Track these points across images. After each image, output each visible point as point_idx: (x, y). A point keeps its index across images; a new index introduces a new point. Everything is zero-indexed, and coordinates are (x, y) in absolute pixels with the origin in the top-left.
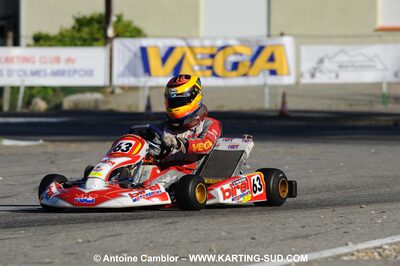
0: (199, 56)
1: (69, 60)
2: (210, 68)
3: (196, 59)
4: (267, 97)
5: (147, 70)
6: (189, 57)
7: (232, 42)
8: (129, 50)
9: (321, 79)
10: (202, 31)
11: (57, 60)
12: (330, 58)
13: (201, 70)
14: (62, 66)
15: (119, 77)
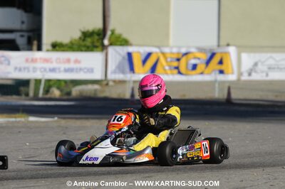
0: (169, 60)
1: (77, 61)
2: (177, 68)
3: (167, 61)
4: (217, 90)
5: (132, 69)
6: (162, 60)
7: (193, 50)
8: (120, 54)
9: (256, 77)
10: (171, 42)
11: (68, 61)
12: (263, 63)
13: (170, 69)
14: (72, 65)
15: (112, 73)
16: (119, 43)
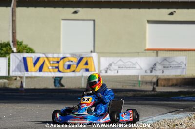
0: (51, 62)
2: (57, 68)
3: (50, 63)
4: (83, 82)
6: (47, 62)
12: (115, 64)
13: (52, 68)
15: (13, 71)
16: (26, 51)
